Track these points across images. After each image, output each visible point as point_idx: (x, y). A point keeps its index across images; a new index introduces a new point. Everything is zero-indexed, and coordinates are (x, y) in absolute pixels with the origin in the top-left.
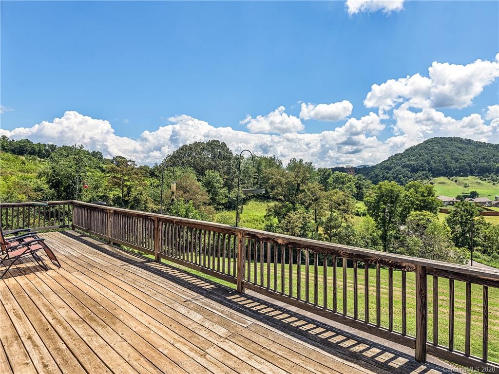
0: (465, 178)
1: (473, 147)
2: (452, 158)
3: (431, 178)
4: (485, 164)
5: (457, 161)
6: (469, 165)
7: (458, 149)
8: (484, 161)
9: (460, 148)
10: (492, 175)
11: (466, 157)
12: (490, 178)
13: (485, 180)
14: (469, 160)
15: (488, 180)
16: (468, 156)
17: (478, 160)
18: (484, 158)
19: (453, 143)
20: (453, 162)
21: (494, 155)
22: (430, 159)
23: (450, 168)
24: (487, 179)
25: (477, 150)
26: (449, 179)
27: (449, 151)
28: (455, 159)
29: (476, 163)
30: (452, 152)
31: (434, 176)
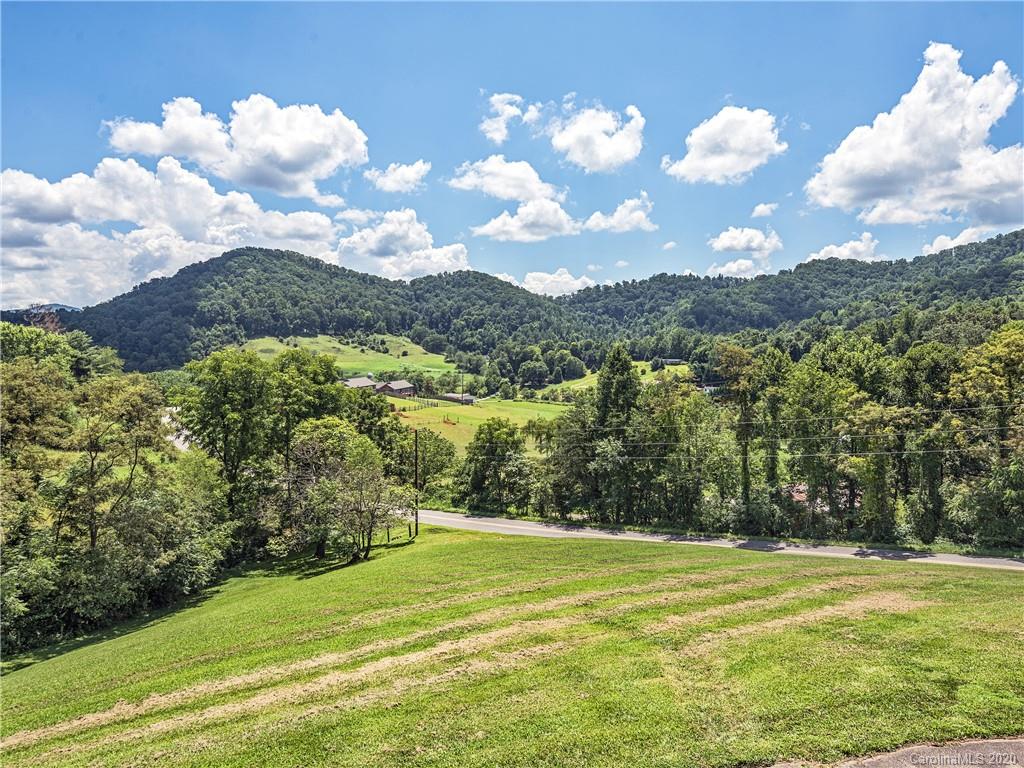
0: (312, 340)
1: (324, 276)
2: (285, 297)
3: (244, 340)
4: (347, 311)
5: (295, 304)
6: (318, 312)
7: (296, 279)
8: (344, 305)
9: (301, 276)
10: (359, 332)
11: (313, 296)
12: (356, 338)
13: (348, 343)
14: (317, 302)
15: (353, 342)
16: (315, 294)
17: (334, 304)
18: (343, 299)
19: (285, 264)
20: (289, 305)
21: (360, 295)
22: (240, 296)
23: (284, 319)
24: (350, 341)
25: (331, 283)
26: (281, 341)
27: (279, 281)
28: (292, 298)
29: (331, 309)
30: (285, 284)
31: (249, 336)
